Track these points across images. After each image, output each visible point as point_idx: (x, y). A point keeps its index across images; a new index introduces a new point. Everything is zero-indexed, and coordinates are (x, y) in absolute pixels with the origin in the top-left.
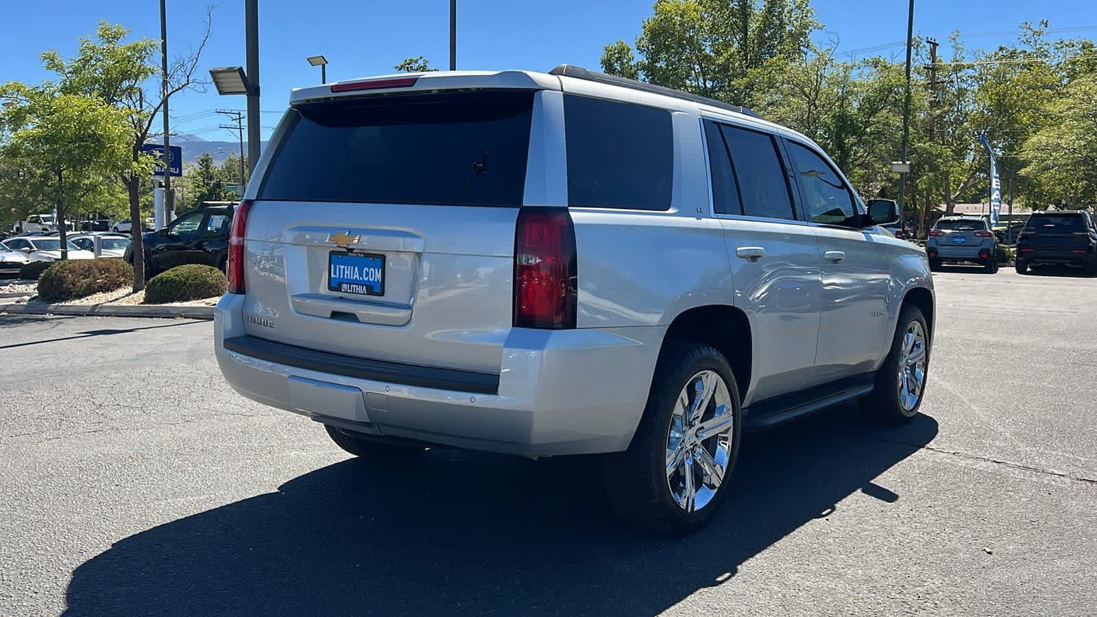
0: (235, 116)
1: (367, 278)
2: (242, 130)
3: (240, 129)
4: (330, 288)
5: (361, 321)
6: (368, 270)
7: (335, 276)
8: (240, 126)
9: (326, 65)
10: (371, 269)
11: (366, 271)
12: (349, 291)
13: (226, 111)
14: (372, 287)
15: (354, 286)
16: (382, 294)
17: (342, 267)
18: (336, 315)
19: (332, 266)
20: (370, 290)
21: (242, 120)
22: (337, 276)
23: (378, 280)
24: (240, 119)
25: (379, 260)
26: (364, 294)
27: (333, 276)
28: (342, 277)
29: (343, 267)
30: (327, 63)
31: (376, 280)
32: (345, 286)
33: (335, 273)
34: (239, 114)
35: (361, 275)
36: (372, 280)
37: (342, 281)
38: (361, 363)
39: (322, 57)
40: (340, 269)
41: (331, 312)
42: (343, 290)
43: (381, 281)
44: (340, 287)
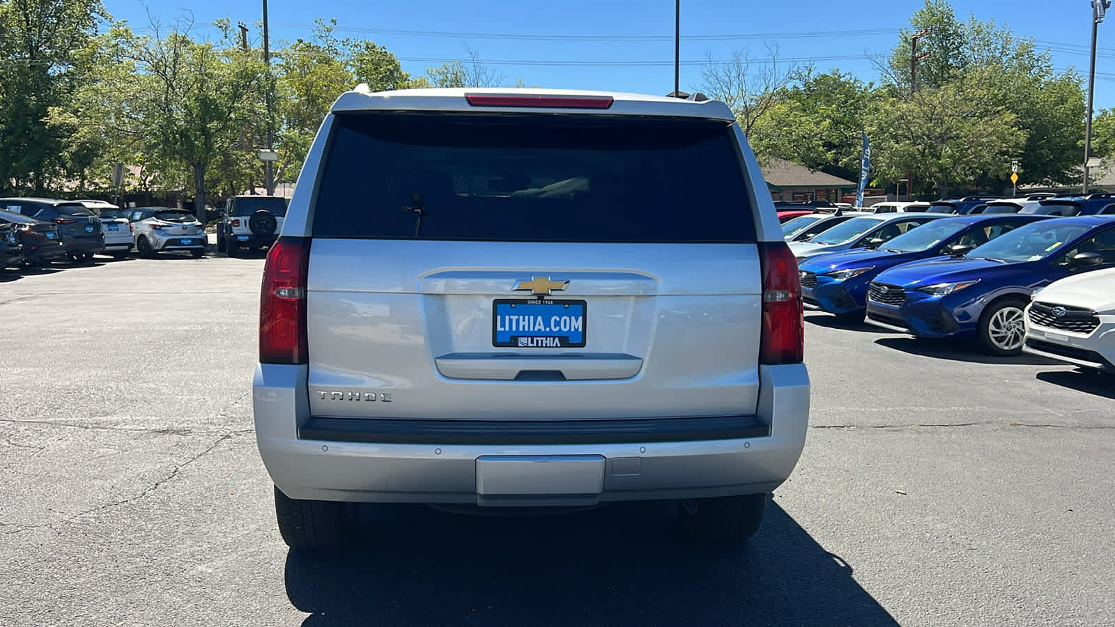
1: (558, 328)
4: (495, 344)
5: (567, 378)
6: (558, 319)
7: (503, 329)
10: (563, 319)
11: (555, 320)
12: (530, 345)
14: (567, 338)
15: (540, 339)
16: (583, 344)
17: (514, 318)
18: (523, 376)
19: (499, 317)
20: (565, 341)
22: (507, 329)
23: (575, 329)
25: (578, 307)
26: (557, 346)
27: (499, 329)
28: (514, 329)
29: (517, 317)
31: (573, 330)
32: (523, 340)
33: (503, 325)
35: (547, 324)
36: (566, 330)
37: (518, 334)
38: (579, 426)
40: (511, 321)
41: (517, 372)
42: (520, 345)
43: (580, 330)
44: (513, 342)
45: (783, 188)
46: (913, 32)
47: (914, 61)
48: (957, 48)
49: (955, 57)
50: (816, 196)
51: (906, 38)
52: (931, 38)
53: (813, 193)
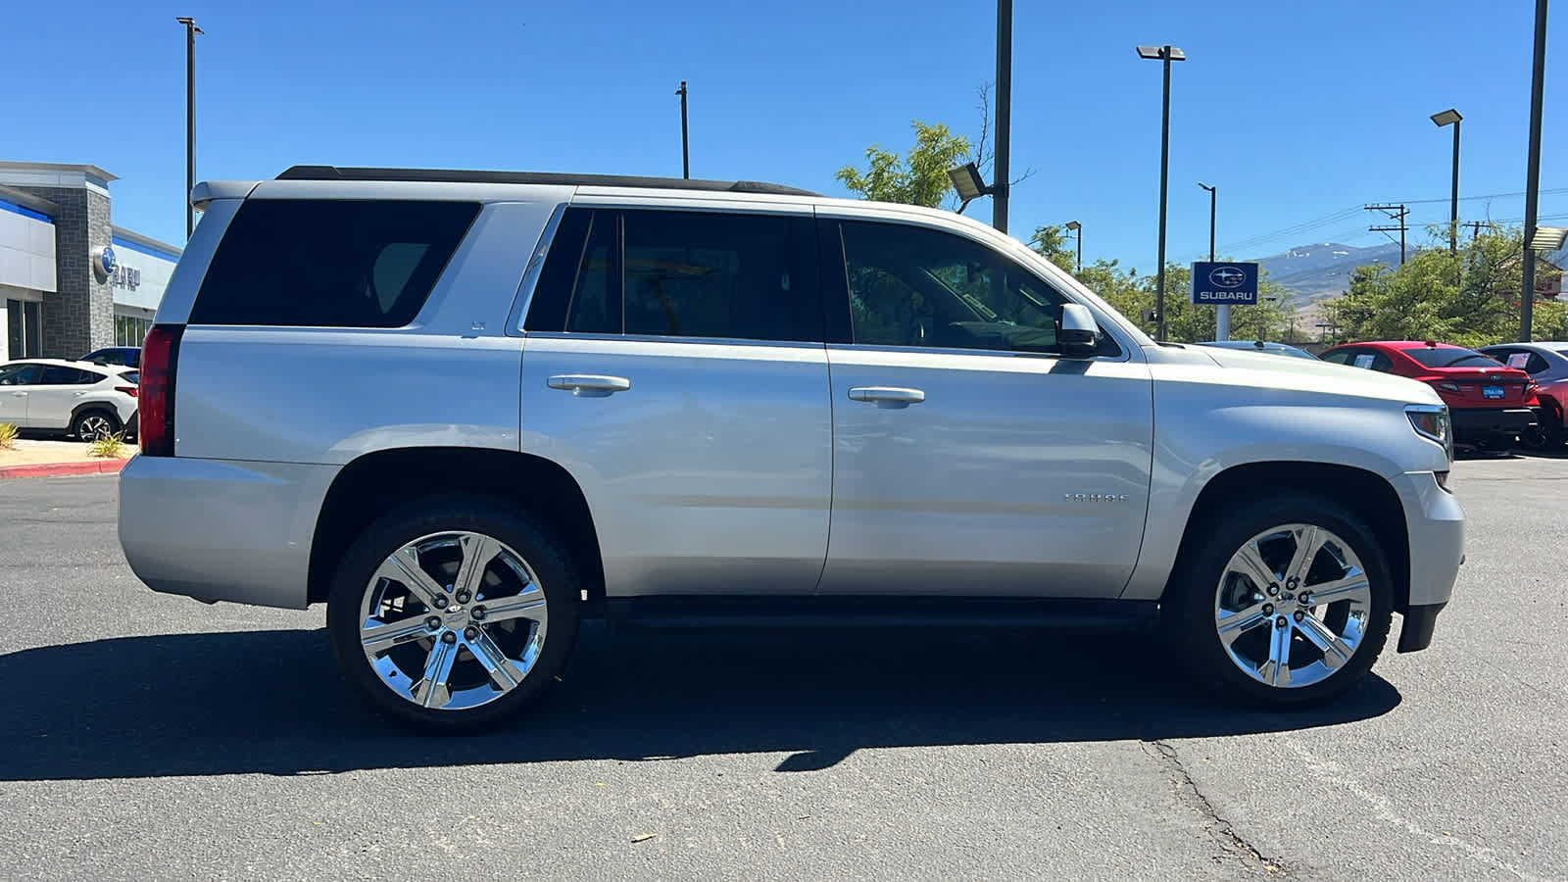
0: (1394, 212)
2: (1405, 231)
3: (1403, 230)
8: (1403, 225)
9: (1461, 122)
13: (1381, 206)
21: (1405, 216)
24: (1402, 215)
30: (1461, 118)
34: (1402, 208)
39: (1453, 110)
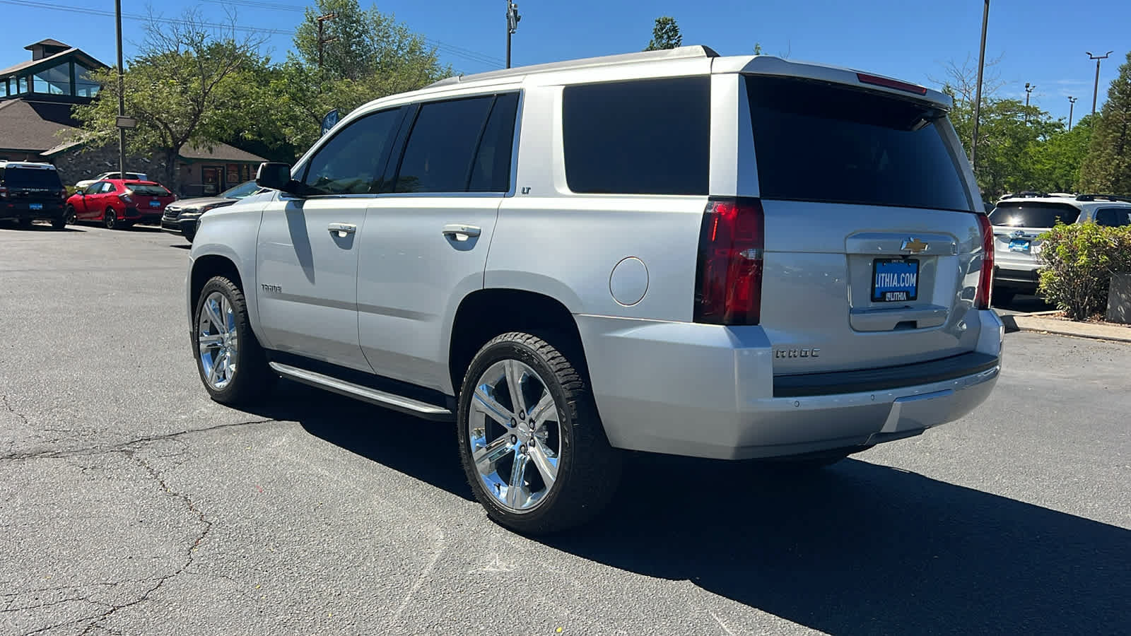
1: (904, 284)
4: (873, 299)
5: (917, 327)
7: (878, 286)
10: (907, 276)
11: (903, 276)
12: (893, 299)
14: (909, 292)
15: (896, 293)
16: (916, 298)
17: (883, 275)
18: (898, 326)
19: (876, 275)
20: (907, 295)
23: (912, 285)
25: (915, 264)
26: (904, 300)
27: (876, 285)
28: (883, 285)
29: (885, 275)
32: (888, 295)
33: (878, 282)
35: (899, 280)
36: (907, 285)
37: (886, 290)
40: (881, 278)
41: (896, 323)
42: (887, 300)
43: (915, 285)
44: (882, 298)
45: (193, 161)
46: (319, 14)
47: (322, 42)
48: (359, 36)
49: (359, 44)
50: (228, 170)
51: (312, 19)
52: (335, 22)
53: (223, 167)
